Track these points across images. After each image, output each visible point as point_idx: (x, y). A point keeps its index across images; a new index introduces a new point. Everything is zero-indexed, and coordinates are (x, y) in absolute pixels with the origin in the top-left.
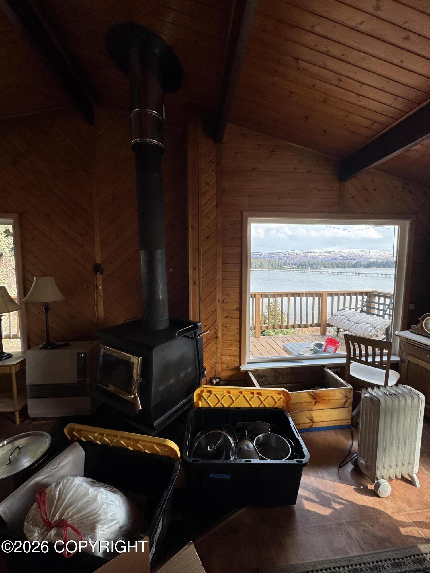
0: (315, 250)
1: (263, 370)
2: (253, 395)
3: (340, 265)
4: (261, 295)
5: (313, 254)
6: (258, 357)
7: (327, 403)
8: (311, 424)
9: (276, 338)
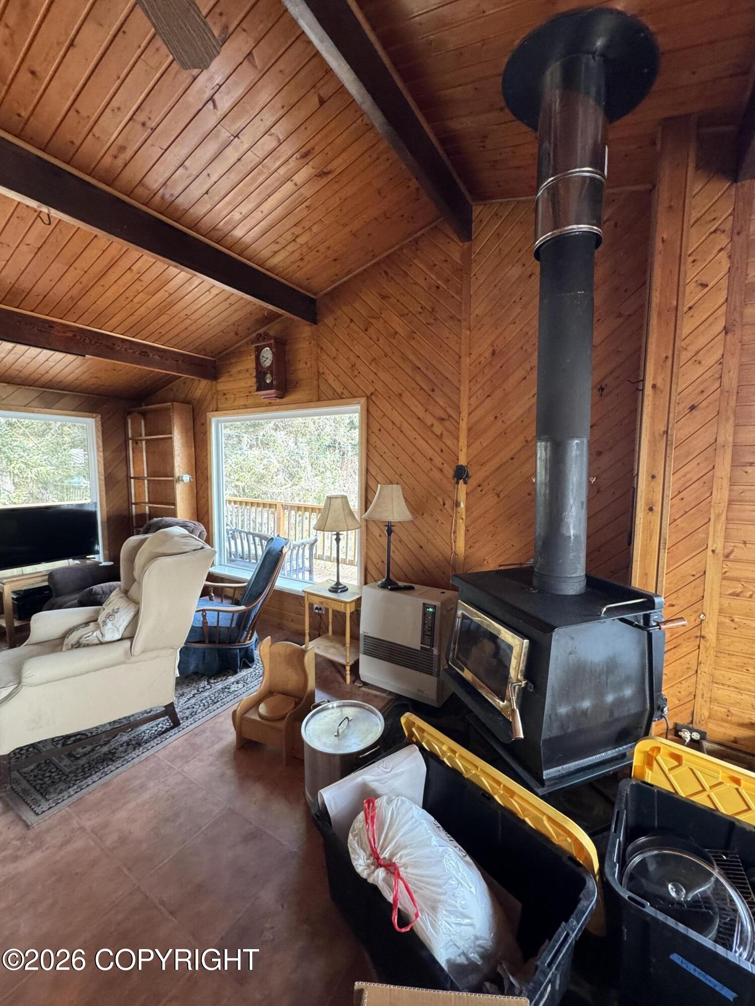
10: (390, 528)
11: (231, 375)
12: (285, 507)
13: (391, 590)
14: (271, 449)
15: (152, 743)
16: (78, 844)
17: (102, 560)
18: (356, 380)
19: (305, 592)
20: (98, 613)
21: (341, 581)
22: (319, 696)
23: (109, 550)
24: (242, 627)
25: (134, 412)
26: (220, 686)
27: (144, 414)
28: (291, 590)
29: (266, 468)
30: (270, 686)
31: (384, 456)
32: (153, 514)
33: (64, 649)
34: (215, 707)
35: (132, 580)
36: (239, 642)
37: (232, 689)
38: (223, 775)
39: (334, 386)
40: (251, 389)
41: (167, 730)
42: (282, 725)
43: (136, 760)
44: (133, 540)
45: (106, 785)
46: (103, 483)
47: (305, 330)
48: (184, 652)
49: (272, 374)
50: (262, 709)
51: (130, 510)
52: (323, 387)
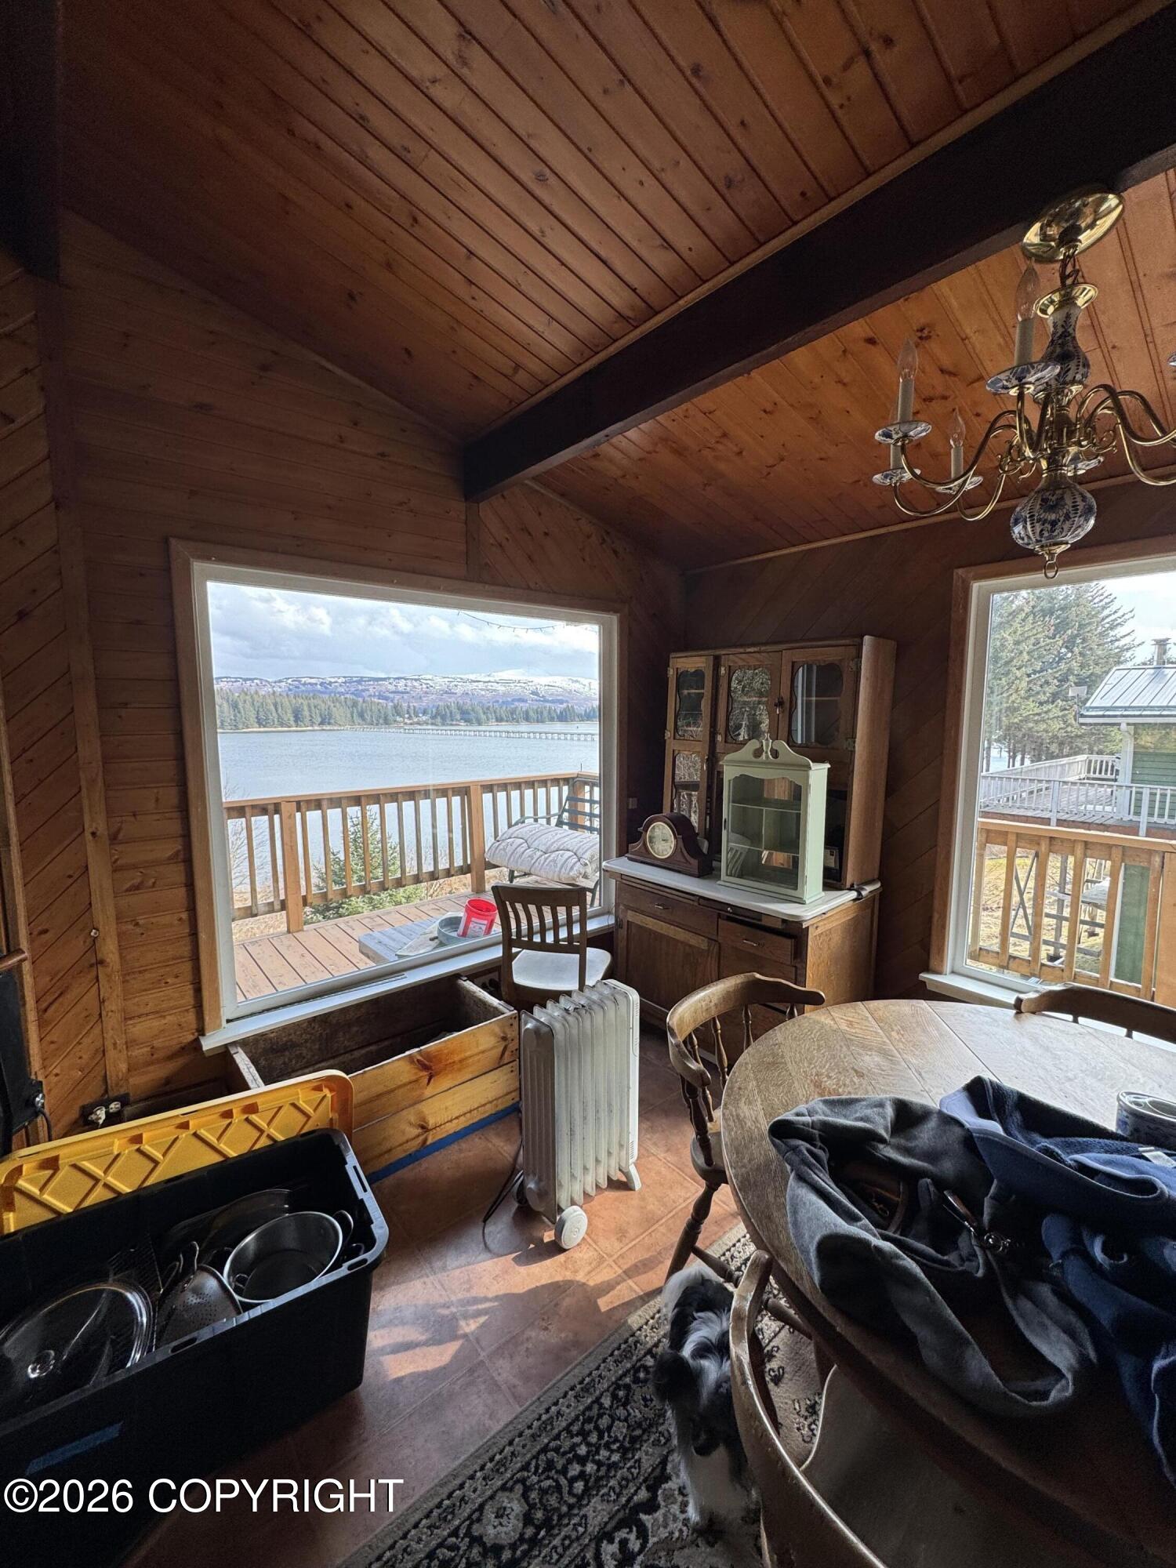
0: (472, 677)
1: (284, 1028)
2: (228, 1121)
3: (531, 713)
4: (298, 803)
5: (469, 687)
6: (264, 993)
7: (459, 1070)
8: (421, 1138)
9: (351, 923)
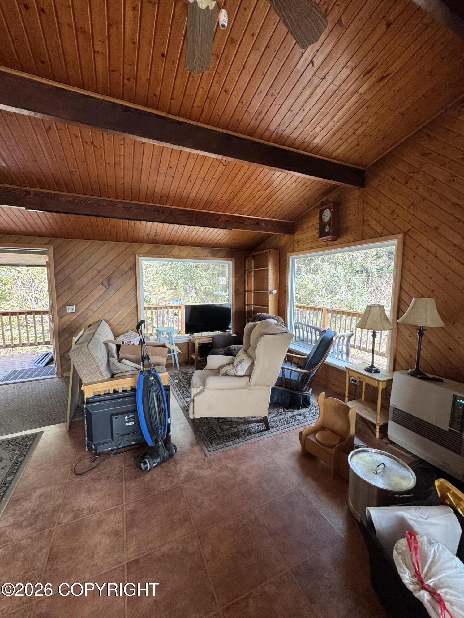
10: (421, 331)
11: (302, 230)
12: (329, 311)
13: (420, 378)
14: (319, 274)
15: (256, 435)
16: (226, 474)
17: (231, 333)
18: (395, 222)
19: (347, 368)
20: (233, 360)
21: (374, 365)
22: (357, 442)
23: (235, 328)
24: (304, 382)
25: (249, 256)
26: (290, 414)
27: (254, 257)
28: (336, 365)
29: (316, 286)
30: (323, 423)
31: (417, 276)
32: (256, 311)
33: (220, 375)
34: (288, 425)
35: (249, 345)
36: (302, 391)
37: (297, 418)
38: (294, 468)
39: (375, 228)
40: (315, 237)
41: (263, 431)
42: (332, 451)
43: (249, 441)
44: (250, 324)
45: (236, 449)
46: (234, 294)
47: (355, 192)
48: (273, 390)
49: (330, 226)
50: (318, 436)
51: (245, 308)
52: (367, 229)
